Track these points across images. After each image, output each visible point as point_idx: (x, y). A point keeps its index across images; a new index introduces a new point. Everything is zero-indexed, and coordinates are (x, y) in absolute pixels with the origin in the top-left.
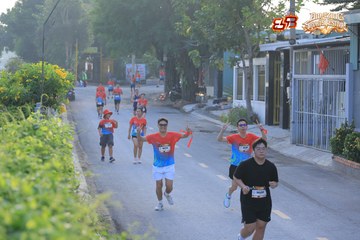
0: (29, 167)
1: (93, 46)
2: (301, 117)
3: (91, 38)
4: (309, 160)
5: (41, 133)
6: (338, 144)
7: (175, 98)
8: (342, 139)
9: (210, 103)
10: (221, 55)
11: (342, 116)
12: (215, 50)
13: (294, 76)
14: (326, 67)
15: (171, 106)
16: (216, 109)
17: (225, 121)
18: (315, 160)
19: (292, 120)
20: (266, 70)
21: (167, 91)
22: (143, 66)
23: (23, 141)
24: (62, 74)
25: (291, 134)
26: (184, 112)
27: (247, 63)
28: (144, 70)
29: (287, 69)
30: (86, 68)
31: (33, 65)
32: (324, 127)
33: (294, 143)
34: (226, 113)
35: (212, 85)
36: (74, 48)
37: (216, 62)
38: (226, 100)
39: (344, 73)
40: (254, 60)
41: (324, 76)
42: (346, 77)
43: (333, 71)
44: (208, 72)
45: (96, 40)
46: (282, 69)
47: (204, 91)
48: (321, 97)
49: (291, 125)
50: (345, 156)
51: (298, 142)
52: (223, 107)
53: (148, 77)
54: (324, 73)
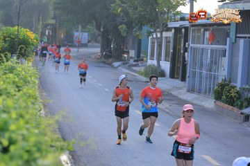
0: (9, 93)
1: (53, 18)
2: (194, 73)
3: (52, 13)
4: (199, 103)
5: (17, 72)
6: (219, 93)
7: (107, 57)
8: (222, 89)
9: (132, 62)
10: (141, 29)
11: (222, 74)
12: (137, 25)
13: (191, 45)
14: (213, 40)
15: (104, 63)
16: (135, 66)
17: (142, 74)
18: (203, 103)
19: (188, 75)
20: (172, 40)
21: (102, 52)
22: (86, 34)
23: (4, 76)
24: (31, 35)
25: (187, 85)
26: (113, 67)
27: (159, 35)
28: (87, 37)
29: (186, 40)
30: (47, 34)
31: (11, 28)
32: (210, 81)
33: (188, 91)
34: (142, 69)
35: (134, 49)
36: (39, 19)
37: (138, 33)
38: (142, 60)
39: (226, 45)
40: (164, 33)
41: (212, 46)
42: (227, 47)
43: (218, 43)
44: (131, 40)
45: (55, 15)
46: (183, 40)
47: (128, 53)
48: (209, 60)
49: (187, 79)
50: (223, 102)
51: (191, 90)
52: (140, 65)
53: (89, 42)
54: (211, 44)
